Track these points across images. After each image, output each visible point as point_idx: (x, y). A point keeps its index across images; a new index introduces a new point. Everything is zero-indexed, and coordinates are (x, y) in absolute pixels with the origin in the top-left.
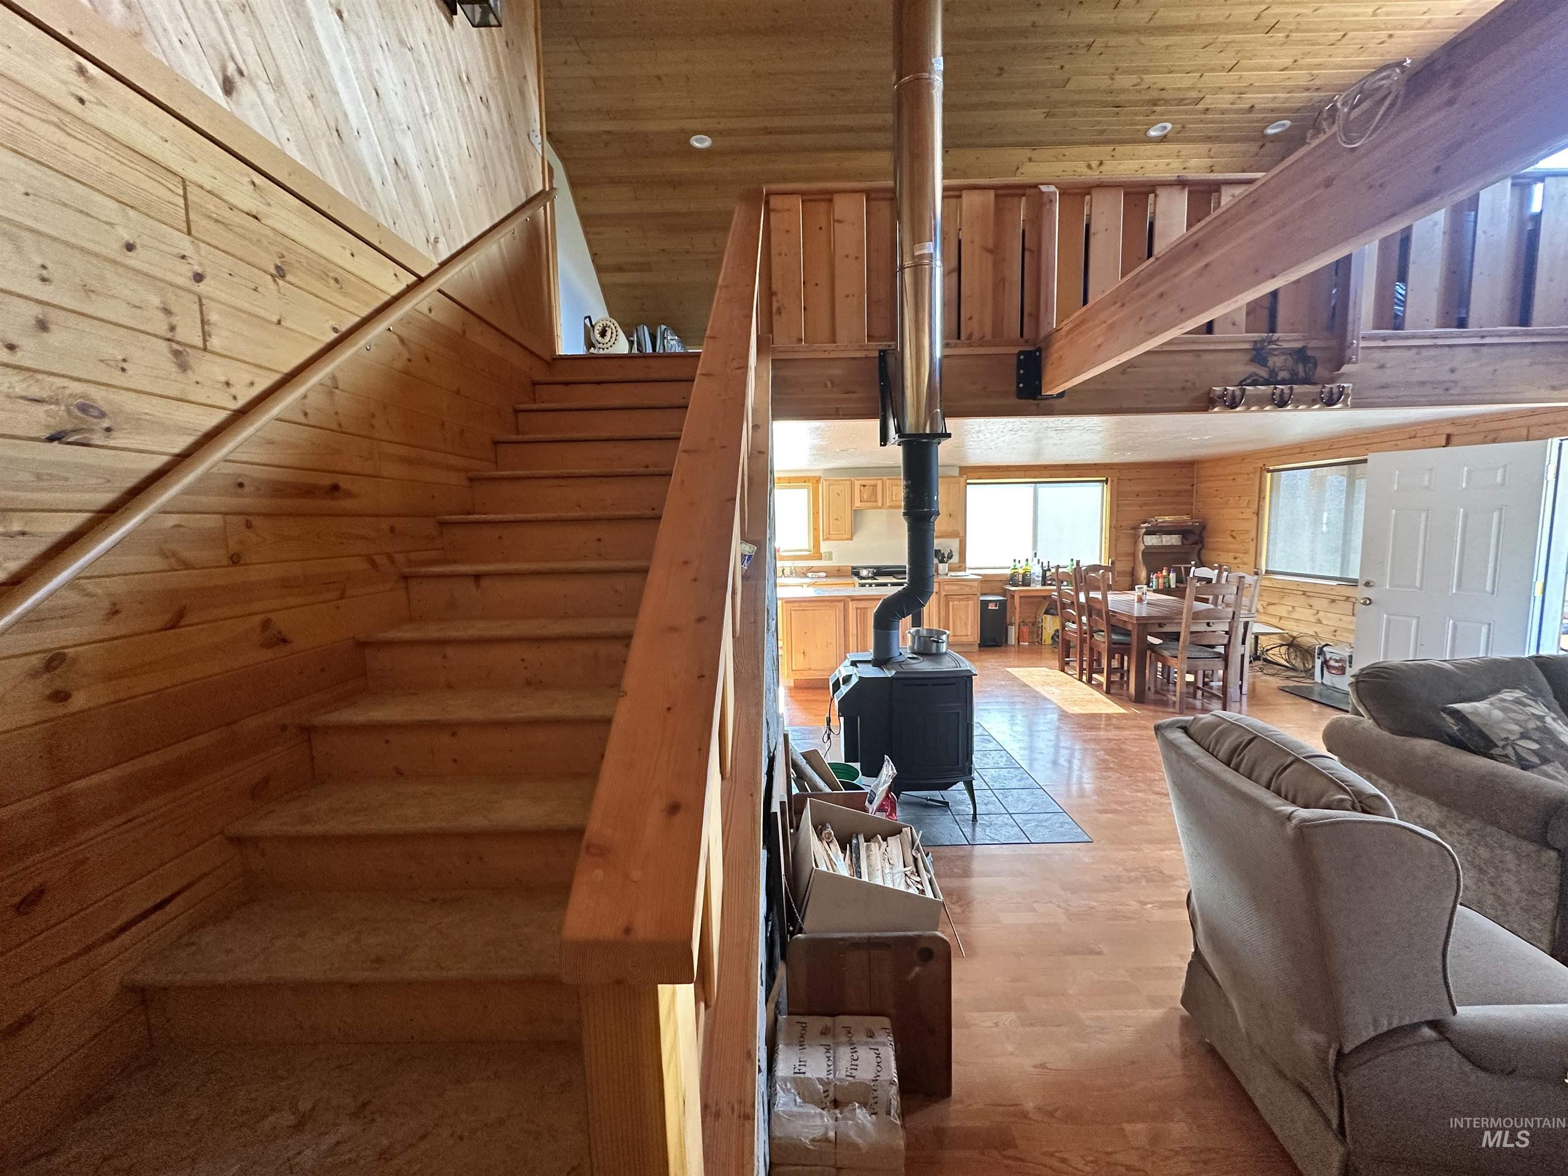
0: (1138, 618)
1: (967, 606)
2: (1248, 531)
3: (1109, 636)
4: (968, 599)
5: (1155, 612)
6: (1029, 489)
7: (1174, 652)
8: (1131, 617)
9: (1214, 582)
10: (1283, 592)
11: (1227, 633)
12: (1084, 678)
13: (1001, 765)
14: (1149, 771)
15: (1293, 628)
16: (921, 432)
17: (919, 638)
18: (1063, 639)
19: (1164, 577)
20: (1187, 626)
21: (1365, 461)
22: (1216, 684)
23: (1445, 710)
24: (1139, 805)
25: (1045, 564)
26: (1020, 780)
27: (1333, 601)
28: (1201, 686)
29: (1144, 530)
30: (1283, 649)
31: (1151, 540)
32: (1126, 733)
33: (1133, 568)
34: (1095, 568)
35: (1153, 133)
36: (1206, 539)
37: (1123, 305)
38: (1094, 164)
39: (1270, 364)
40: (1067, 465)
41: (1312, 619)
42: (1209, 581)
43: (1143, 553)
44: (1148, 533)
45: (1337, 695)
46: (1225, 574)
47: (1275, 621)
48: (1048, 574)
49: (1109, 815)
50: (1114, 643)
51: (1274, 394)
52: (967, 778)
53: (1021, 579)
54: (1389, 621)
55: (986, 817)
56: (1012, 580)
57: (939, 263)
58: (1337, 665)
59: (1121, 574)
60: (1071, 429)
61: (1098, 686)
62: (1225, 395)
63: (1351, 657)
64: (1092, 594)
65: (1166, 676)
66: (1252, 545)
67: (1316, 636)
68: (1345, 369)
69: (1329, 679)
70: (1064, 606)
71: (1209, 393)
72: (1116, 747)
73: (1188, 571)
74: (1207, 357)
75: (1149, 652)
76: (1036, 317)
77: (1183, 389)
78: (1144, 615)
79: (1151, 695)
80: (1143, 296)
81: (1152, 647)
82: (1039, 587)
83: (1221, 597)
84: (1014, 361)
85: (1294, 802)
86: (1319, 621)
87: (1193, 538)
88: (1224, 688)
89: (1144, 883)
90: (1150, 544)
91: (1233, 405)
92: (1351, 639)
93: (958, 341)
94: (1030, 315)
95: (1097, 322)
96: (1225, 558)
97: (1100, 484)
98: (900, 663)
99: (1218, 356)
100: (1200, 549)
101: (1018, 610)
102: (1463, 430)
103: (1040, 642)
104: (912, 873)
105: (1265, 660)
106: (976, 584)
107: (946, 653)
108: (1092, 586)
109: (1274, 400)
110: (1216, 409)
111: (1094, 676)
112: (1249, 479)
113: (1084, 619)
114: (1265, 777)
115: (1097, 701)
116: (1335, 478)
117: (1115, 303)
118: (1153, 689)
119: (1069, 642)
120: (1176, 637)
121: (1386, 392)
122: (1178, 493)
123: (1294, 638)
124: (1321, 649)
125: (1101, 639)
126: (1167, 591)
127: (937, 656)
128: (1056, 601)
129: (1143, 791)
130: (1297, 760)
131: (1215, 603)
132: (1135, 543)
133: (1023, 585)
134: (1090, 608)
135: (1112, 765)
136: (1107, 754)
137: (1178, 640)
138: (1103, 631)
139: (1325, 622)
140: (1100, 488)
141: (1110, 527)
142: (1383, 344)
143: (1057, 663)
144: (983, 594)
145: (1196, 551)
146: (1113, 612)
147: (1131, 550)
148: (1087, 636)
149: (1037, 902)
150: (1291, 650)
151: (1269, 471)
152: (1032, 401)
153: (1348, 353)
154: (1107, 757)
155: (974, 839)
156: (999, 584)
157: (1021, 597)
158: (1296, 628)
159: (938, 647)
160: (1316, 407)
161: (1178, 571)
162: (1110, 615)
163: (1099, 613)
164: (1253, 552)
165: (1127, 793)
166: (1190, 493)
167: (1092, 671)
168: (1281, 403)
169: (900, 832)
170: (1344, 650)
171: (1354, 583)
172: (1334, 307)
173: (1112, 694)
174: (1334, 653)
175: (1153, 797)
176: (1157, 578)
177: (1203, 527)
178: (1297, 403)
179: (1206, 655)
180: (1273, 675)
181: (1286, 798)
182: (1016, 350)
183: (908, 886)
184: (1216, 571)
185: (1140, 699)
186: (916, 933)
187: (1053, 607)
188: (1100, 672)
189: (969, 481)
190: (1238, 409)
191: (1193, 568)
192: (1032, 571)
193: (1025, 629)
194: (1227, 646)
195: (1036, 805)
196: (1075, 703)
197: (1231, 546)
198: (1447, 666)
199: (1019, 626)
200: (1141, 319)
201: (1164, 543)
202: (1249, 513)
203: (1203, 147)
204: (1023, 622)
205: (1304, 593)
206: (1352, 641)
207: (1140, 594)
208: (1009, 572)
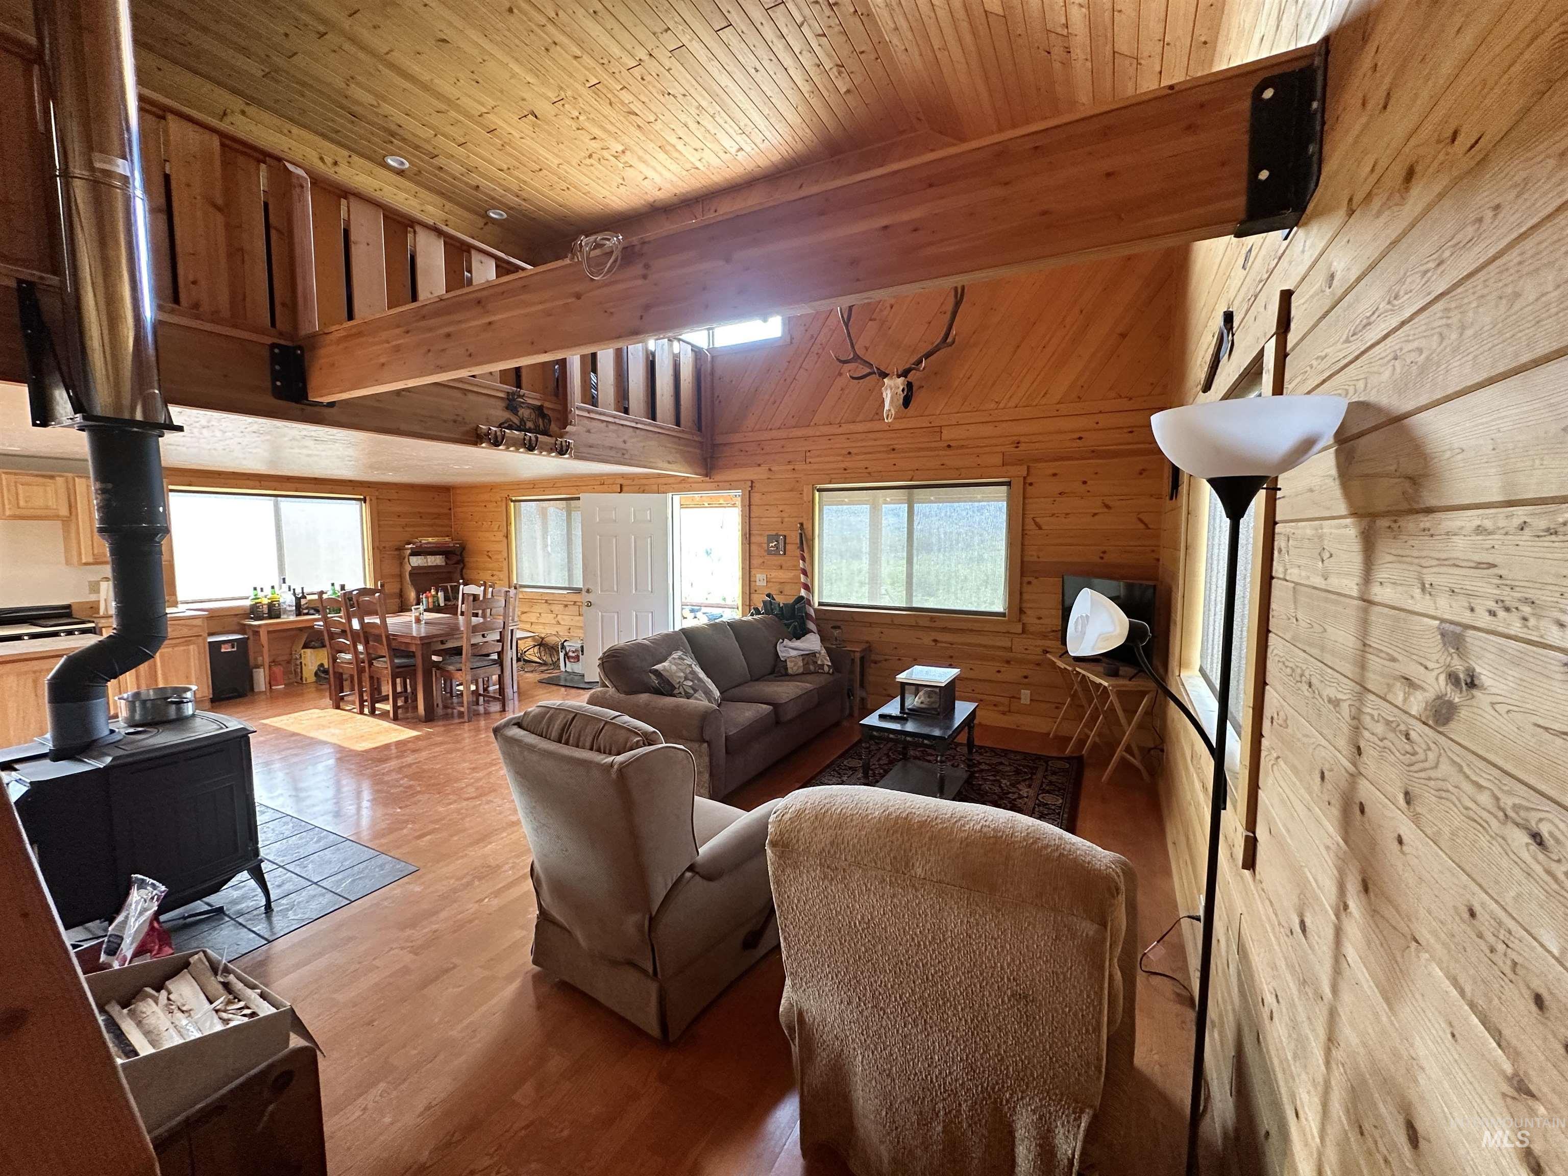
0: (421, 638)
1: (188, 652)
2: (501, 552)
3: (392, 661)
4: (187, 643)
5: (434, 630)
6: (268, 503)
7: (458, 666)
8: (413, 638)
9: (481, 598)
10: (532, 602)
11: (498, 641)
12: (366, 711)
13: (287, 833)
14: (455, 782)
15: (542, 631)
16: (127, 416)
17: (144, 702)
18: (335, 673)
19: (433, 596)
20: (468, 639)
21: (578, 499)
22: (493, 688)
23: (651, 671)
24: (455, 815)
25: (298, 591)
26: (318, 841)
27: (566, 606)
28: (481, 692)
29: (409, 551)
30: (536, 649)
31: (416, 561)
32: (424, 754)
33: (401, 590)
34: (363, 592)
35: (390, 161)
36: (466, 559)
37: (408, 332)
38: (329, 160)
39: (520, 413)
40: (316, 479)
41: (554, 622)
42: (475, 597)
43: (411, 574)
44: (414, 553)
45: (576, 678)
46: (490, 589)
47: (528, 627)
48: (303, 602)
49: (429, 837)
50: (398, 667)
51: (524, 439)
52: (253, 864)
53: (266, 611)
54: (602, 616)
55: (284, 901)
56: (254, 611)
57: (139, 192)
58: (573, 655)
59: (391, 596)
60: (335, 441)
61: (384, 715)
62: (489, 434)
63: (582, 647)
64: (367, 620)
65: (448, 690)
66: (505, 563)
67: (557, 635)
68: (569, 428)
69: (570, 667)
70: (332, 636)
71: (476, 430)
72: (418, 770)
73: (456, 590)
74: (471, 397)
75: (434, 670)
76: (292, 307)
77: (455, 421)
78: (423, 635)
79: (440, 711)
80: (430, 330)
81: (436, 665)
82: (293, 618)
83: (489, 611)
84: (266, 353)
85: (610, 754)
86: (558, 623)
87: (455, 558)
88: (502, 690)
89: (477, 883)
90: (416, 565)
91: (496, 443)
92: (580, 633)
93: (176, 306)
94: (284, 305)
95: (376, 339)
96: (485, 576)
97: (358, 502)
98: (116, 744)
99: (482, 399)
100: (463, 569)
101: (266, 650)
102: (629, 482)
103: (300, 681)
104: (229, 1002)
105: (525, 660)
106: (198, 622)
107: (193, 715)
108: (364, 611)
109: (525, 444)
110: (484, 445)
111: (377, 705)
112: (497, 507)
113: (360, 648)
114: (588, 744)
115: (387, 731)
116: (555, 510)
117: (398, 326)
118: (441, 706)
119: (341, 674)
120: (458, 651)
121: (592, 451)
122: (438, 516)
123: (543, 639)
124: (562, 644)
125: (383, 665)
126: (437, 609)
127: (181, 721)
128: (320, 632)
129: (455, 801)
130: (607, 722)
131: (484, 616)
132: (401, 564)
133: (270, 618)
134: (367, 635)
135: (419, 789)
136: (411, 780)
137: (461, 654)
138: (384, 657)
139: (562, 623)
140: (358, 507)
141: (373, 549)
142: (588, 415)
143: (328, 701)
144: (211, 634)
145: (459, 570)
146: (394, 635)
147: (396, 571)
148: (366, 665)
149: (374, 959)
150: (542, 648)
151: (512, 501)
152: (294, 404)
153: (570, 417)
154: (412, 783)
155: (273, 934)
156: (236, 619)
157: (269, 632)
158: (543, 631)
159: (179, 710)
160: (553, 454)
161: (445, 590)
162: (391, 638)
163: (378, 638)
164: (506, 569)
165: (441, 809)
166: (448, 516)
167: (374, 701)
168: (531, 448)
169: (187, 965)
170: (577, 643)
171: (578, 591)
172: (557, 379)
173: (402, 719)
174: (572, 645)
175: (465, 803)
176: (427, 597)
177: (463, 548)
178: (541, 450)
179: (486, 663)
180: (532, 672)
181: (605, 753)
182: (269, 341)
183: (226, 1021)
184: (482, 588)
185: (430, 718)
186: (263, 1065)
187: (314, 640)
188: (385, 699)
189: (171, 487)
190: (501, 447)
191: (461, 587)
192: (281, 600)
193: (277, 670)
194: (500, 654)
195: (345, 860)
196: (362, 738)
197: (491, 566)
198: (646, 642)
199: (270, 666)
200: (429, 351)
201: (430, 564)
202: (500, 536)
203: (439, 200)
204: (274, 662)
205: (546, 601)
206: (582, 635)
207: (417, 614)
208: (248, 603)
